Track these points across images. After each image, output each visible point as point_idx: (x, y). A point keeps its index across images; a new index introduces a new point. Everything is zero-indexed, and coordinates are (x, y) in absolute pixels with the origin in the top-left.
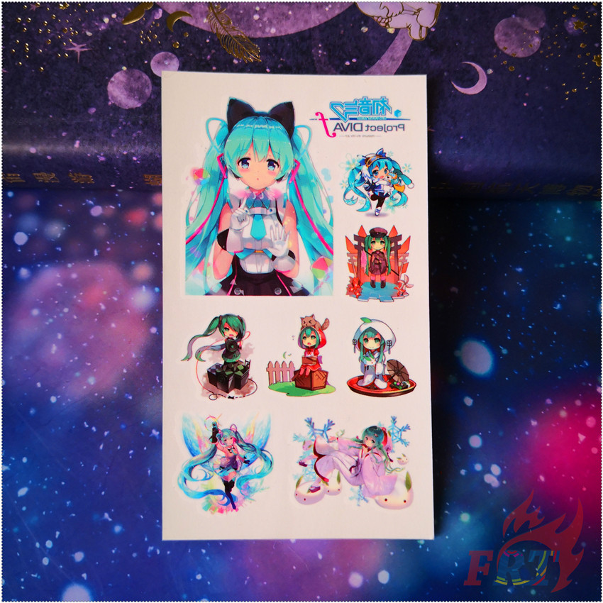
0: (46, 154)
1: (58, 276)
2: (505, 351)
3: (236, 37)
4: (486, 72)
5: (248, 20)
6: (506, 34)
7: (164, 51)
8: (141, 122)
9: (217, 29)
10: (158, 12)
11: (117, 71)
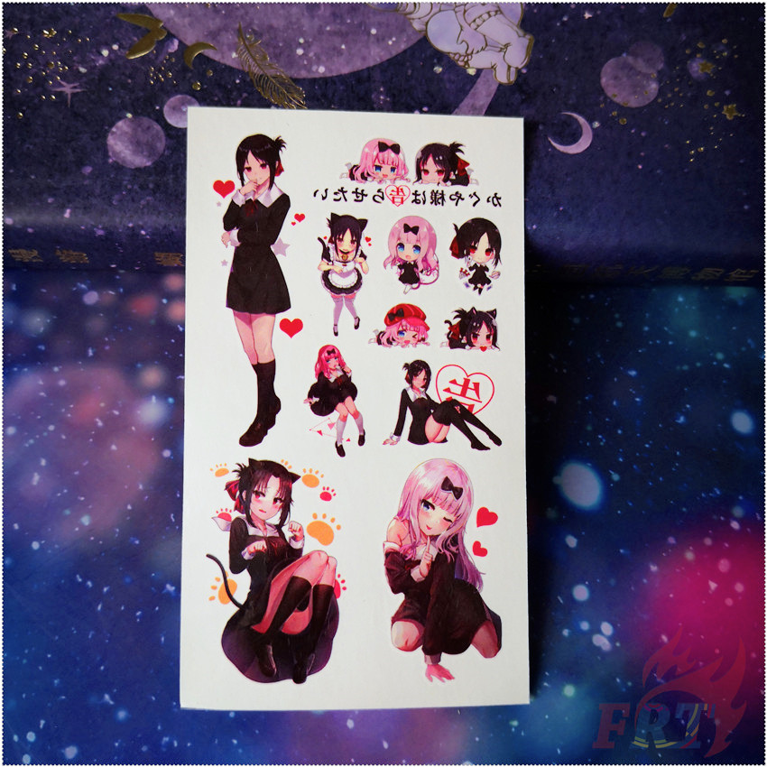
0: (26, 226)
1: (41, 383)
2: (616, 477)
3: (274, 78)
4: (591, 126)
5: (289, 56)
6: (616, 78)
7: (181, 93)
8: (151, 186)
9: (250, 66)
10: (173, 43)
11: (120, 119)
